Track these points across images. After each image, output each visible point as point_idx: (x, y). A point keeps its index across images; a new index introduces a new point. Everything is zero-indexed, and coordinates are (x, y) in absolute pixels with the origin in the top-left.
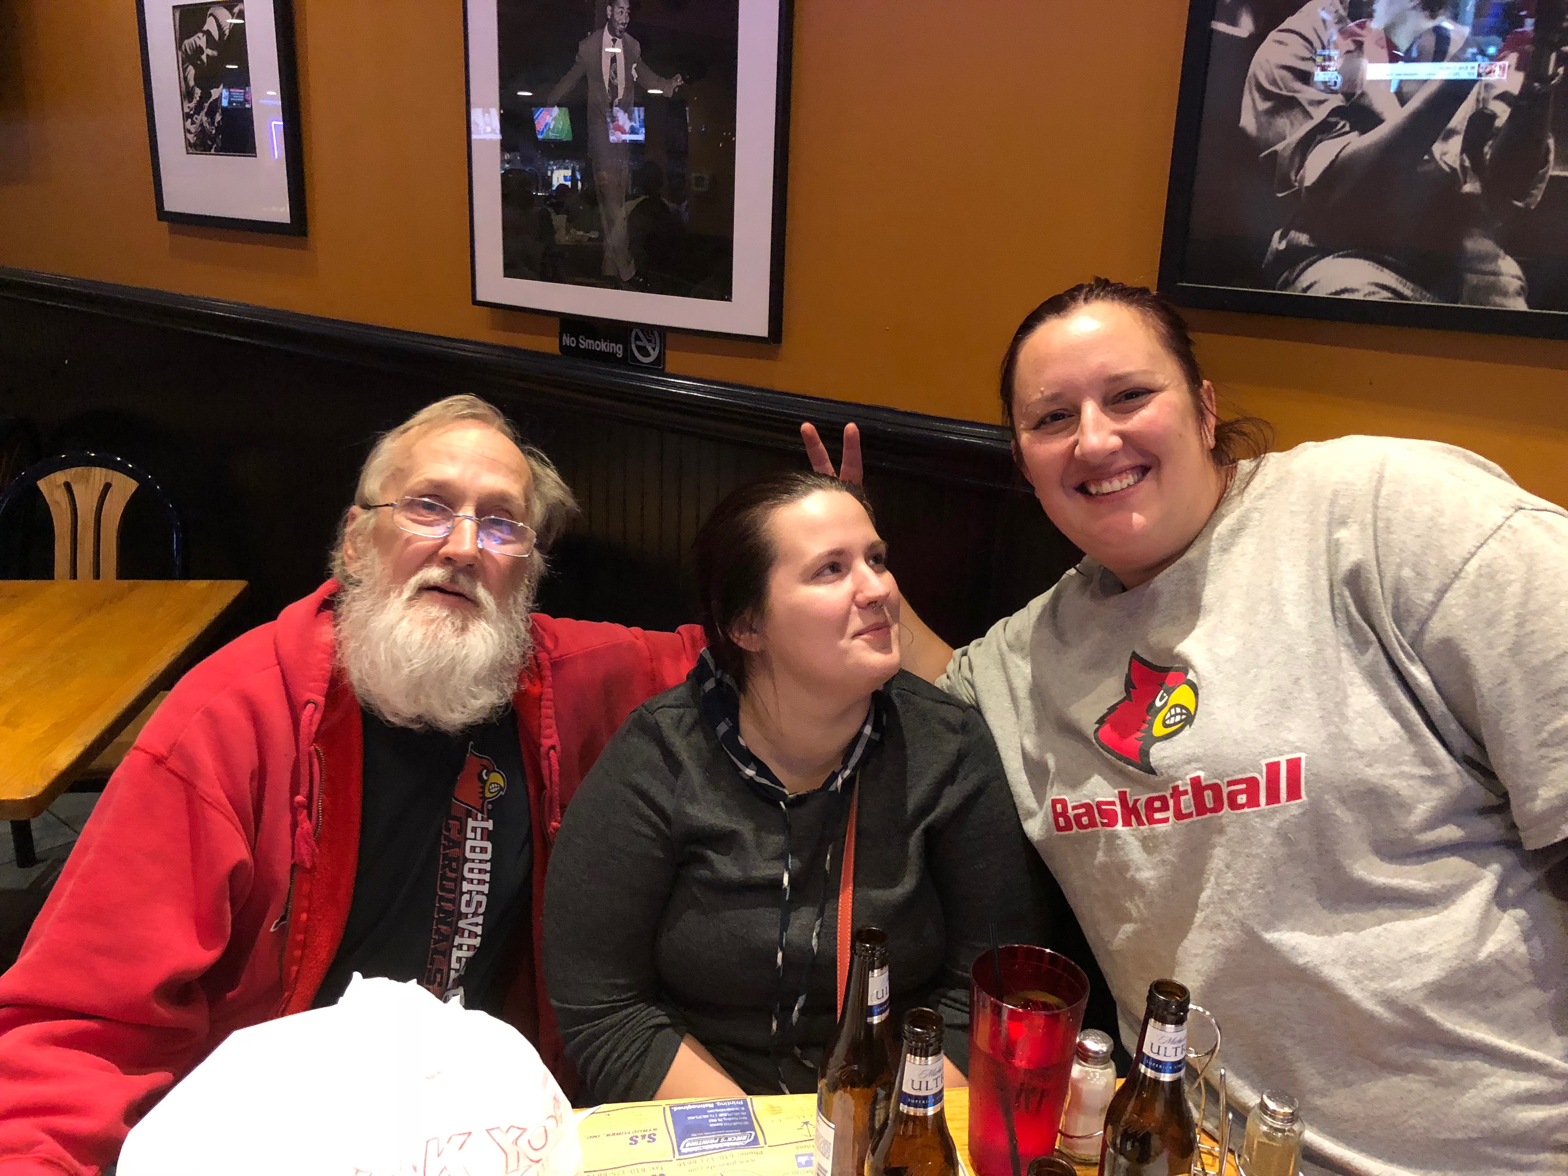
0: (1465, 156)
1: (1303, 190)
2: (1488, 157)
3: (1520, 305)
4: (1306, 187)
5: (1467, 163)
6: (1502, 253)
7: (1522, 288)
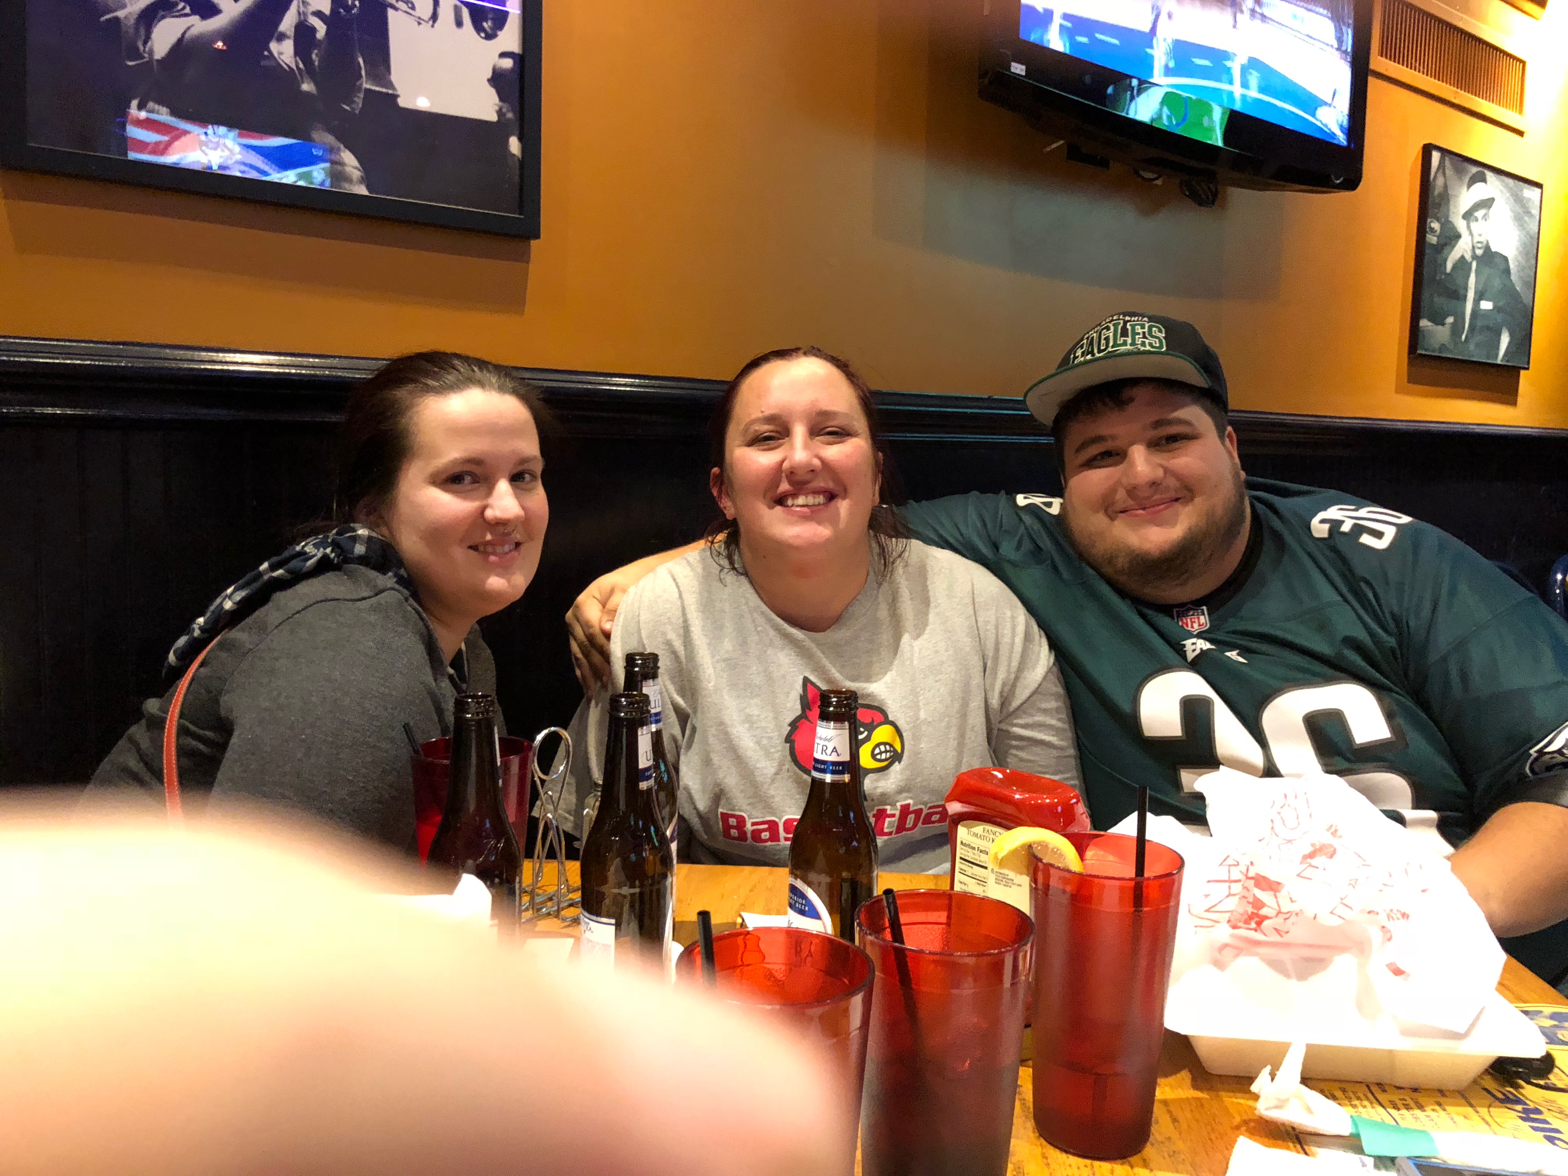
0: (298, 59)
1: (155, 64)
2: (317, 63)
3: (362, 190)
4: (158, 60)
5: (301, 66)
6: (342, 146)
7: (362, 177)
